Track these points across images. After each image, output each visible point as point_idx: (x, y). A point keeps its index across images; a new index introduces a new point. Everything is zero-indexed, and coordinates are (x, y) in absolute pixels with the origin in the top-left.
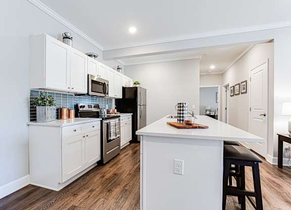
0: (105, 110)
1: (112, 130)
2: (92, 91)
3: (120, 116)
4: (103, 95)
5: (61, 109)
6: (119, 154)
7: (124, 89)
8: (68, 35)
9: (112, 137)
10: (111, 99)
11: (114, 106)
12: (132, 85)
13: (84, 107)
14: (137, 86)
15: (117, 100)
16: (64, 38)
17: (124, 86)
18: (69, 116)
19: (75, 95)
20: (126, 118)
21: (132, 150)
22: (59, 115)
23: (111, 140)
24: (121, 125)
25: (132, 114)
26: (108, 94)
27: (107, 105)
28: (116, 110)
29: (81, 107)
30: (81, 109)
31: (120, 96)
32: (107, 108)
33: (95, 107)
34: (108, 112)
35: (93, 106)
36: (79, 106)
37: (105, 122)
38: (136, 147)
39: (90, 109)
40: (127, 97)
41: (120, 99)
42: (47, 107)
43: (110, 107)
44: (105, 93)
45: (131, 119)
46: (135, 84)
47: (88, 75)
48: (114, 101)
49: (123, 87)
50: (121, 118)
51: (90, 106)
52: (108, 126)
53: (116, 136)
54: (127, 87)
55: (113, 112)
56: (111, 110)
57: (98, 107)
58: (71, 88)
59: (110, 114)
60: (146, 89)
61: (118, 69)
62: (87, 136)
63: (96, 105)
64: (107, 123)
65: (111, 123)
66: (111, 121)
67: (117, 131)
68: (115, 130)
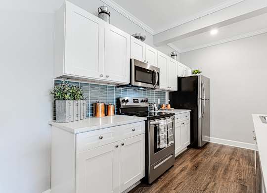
0: (155, 105)
1: (162, 135)
2: (136, 81)
3: (174, 114)
4: (152, 86)
5: (96, 104)
6: (173, 166)
7: (179, 79)
8: (106, 9)
9: (163, 145)
10: (163, 92)
11: (167, 100)
12: (190, 74)
13: (127, 101)
14: (197, 74)
15: (172, 94)
16: (99, 13)
17: (180, 76)
18: (107, 113)
19: (118, 87)
20: (183, 116)
21: (191, 161)
22: (94, 111)
23: (160, 149)
24: (176, 126)
25: (191, 111)
26: (158, 84)
27: (159, 100)
28: (169, 105)
29: (124, 101)
30: (124, 104)
31: (175, 88)
32: (159, 103)
33: (142, 101)
34: (160, 107)
35: (140, 100)
36: (121, 100)
37: (151, 123)
38: (197, 155)
39: (135, 104)
40: (184, 89)
41: (175, 92)
42: (67, 101)
43: (163, 101)
44: (154, 84)
45: (189, 117)
46: (194, 73)
47: (131, 60)
48: (167, 94)
49: (178, 77)
50: (176, 116)
51: (135, 101)
52: (156, 128)
53: (168, 143)
54: (183, 76)
55: (166, 108)
56: (164, 105)
57: (147, 101)
58: (105, 76)
59: (162, 110)
60: (209, 79)
61: (173, 55)
62: (123, 145)
63: (144, 99)
64: (155, 125)
65: (160, 124)
66: (160, 121)
67: (169, 136)
68: (166, 134)
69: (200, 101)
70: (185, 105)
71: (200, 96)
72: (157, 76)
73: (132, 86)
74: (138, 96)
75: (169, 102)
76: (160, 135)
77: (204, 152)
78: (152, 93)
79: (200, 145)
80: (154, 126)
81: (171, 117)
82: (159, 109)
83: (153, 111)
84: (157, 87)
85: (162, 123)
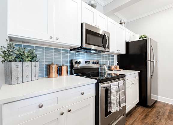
0: (105, 66)
1: (114, 98)
2: (87, 43)
3: (125, 75)
4: (102, 49)
5: (50, 65)
7: (127, 44)
9: (114, 109)
10: (112, 55)
11: (116, 62)
12: (137, 39)
13: (80, 63)
15: (120, 57)
17: (128, 41)
20: (132, 77)
26: (108, 48)
27: (108, 62)
28: (118, 67)
29: (76, 63)
30: (76, 66)
31: (123, 51)
32: (108, 64)
33: (93, 63)
35: (91, 62)
36: (74, 62)
40: (131, 52)
43: (112, 63)
44: (104, 46)
46: (141, 38)
47: (82, 24)
48: (116, 57)
49: (126, 42)
51: (87, 62)
52: (107, 91)
53: (120, 106)
54: (131, 41)
55: (115, 69)
56: (113, 67)
57: (98, 63)
58: (55, 39)
59: (112, 70)
60: (157, 43)
61: (121, 23)
62: (69, 111)
63: (95, 61)
64: (106, 87)
65: (111, 87)
66: (111, 84)
67: (121, 98)
68: (118, 97)
69: (149, 63)
70: (133, 66)
71: (149, 58)
72: (107, 40)
73: (84, 49)
74: (90, 58)
75: (117, 64)
76: (112, 98)
77: (154, 111)
78: (102, 56)
79: (150, 104)
80: (105, 89)
81: (122, 79)
82: (108, 70)
83: (103, 72)
84: (107, 50)
85: (114, 86)
